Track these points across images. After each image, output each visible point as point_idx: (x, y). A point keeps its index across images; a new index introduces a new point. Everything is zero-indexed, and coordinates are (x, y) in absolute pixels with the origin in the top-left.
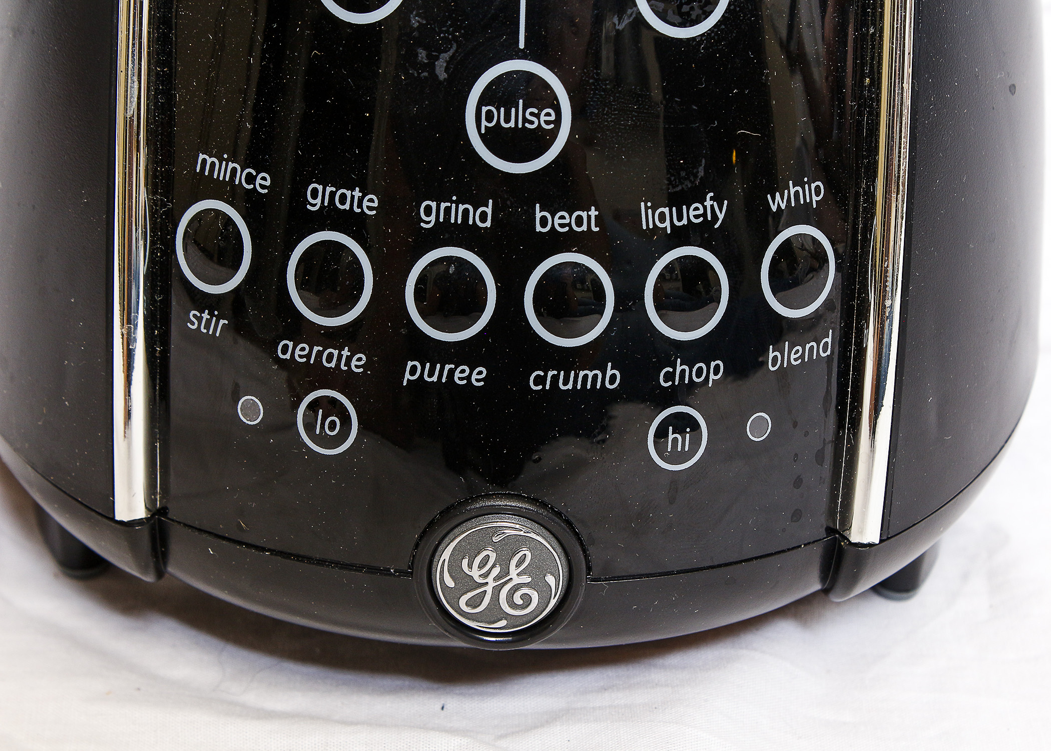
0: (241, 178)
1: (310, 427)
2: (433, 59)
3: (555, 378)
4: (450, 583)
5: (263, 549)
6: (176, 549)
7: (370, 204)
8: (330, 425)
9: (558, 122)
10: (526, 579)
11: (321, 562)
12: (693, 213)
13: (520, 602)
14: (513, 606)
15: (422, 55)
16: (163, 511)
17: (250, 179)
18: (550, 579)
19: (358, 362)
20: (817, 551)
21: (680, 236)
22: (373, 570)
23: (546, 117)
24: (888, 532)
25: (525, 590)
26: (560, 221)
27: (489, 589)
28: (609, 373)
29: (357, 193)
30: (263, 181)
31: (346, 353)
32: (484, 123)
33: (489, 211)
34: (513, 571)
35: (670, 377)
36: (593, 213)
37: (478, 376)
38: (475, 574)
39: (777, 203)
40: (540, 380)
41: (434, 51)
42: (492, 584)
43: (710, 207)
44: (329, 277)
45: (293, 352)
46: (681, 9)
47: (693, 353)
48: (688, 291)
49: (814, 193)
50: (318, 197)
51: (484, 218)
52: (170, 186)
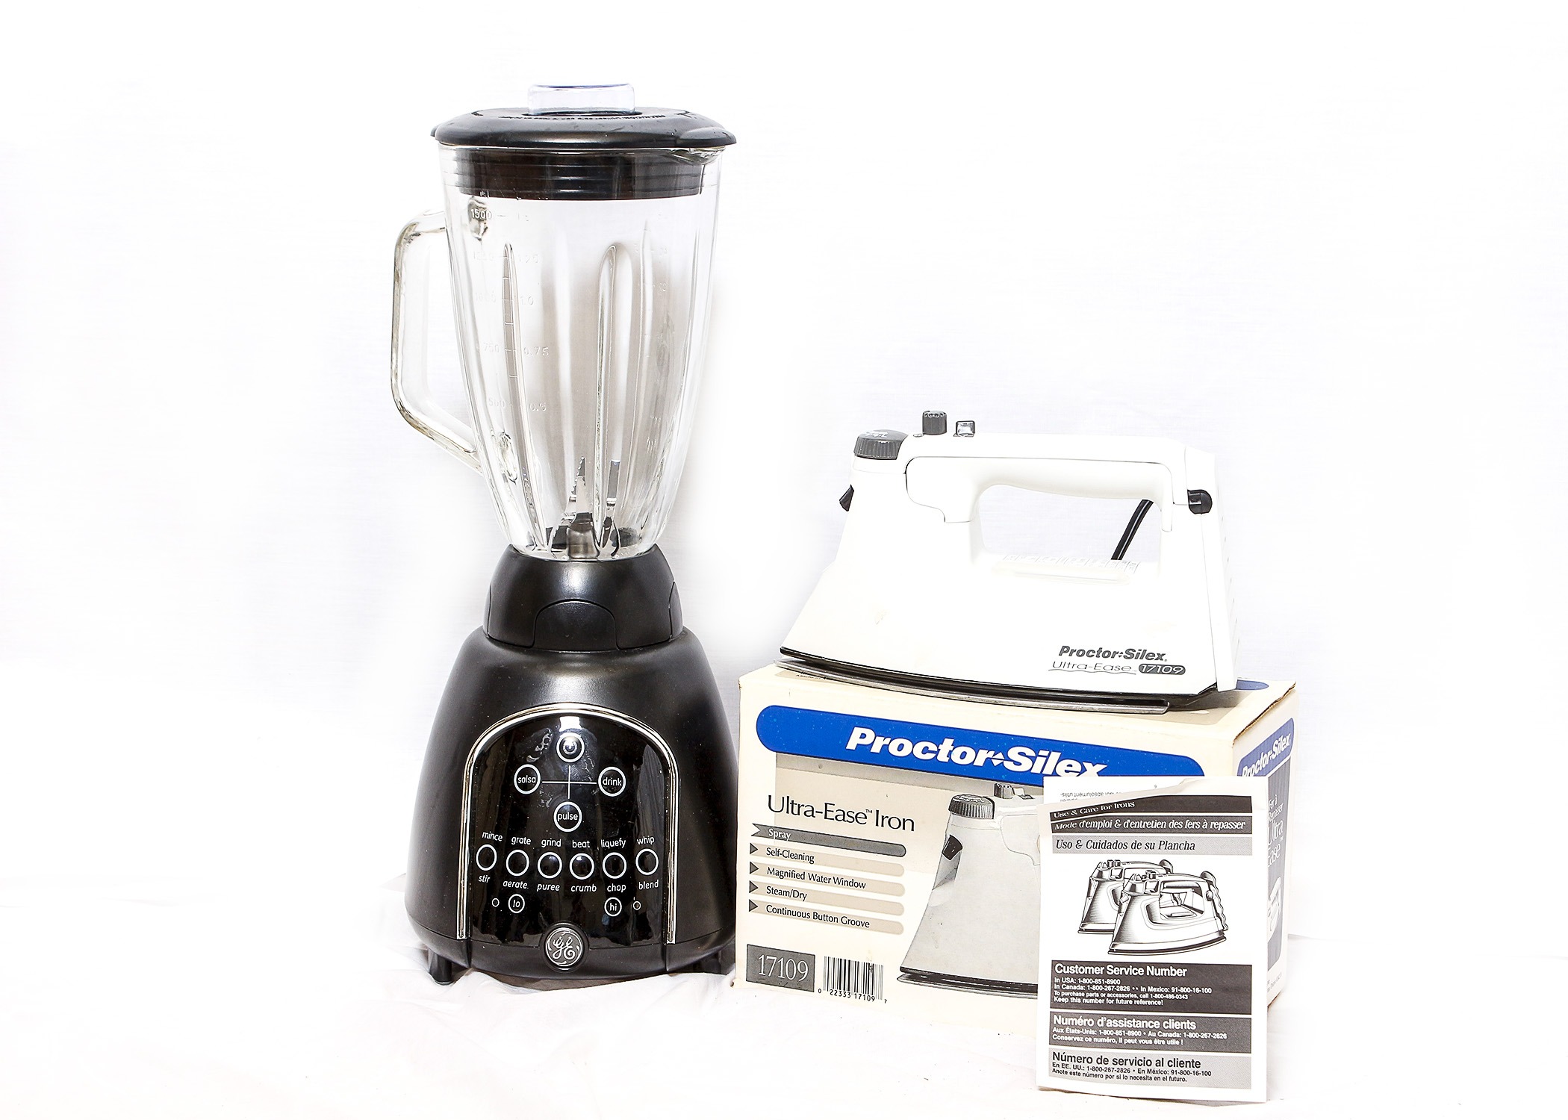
0: (494, 837)
1: (512, 905)
2: (545, 802)
3: (578, 888)
4: (550, 949)
5: (498, 944)
6: (474, 953)
8: (517, 904)
9: (578, 818)
10: (571, 947)
11: (514, 946)
12: (616, 843)
13: (569, 955)
15: (543, 802)
16: (470, 937)
17: (497, 838)
18: (578, 947)
19: (525, 885)
20: (659, 946)
21: (612, 849)
22: (529, 948)
23: (575, 817)
24: (679, 940)
25: (570, 951)
26: (580, 845)
27: (561, 950)
28: (593, 887)
29: (525, 839)
30: (501, 837)
31: (522, 883)
32: (559, 818)
33: (560, 842)
34: (567, 944)
35: (610, 889)
36: (588, 842)
37: (557, 888)
38: (557, 945)
39: (640, 842)
40: (574, 889)
41: (546, 800)
42: (561, 948)
43: (621, 842)
44: (517, 863)
45: (507, 884)
46: (612, 789)
47: (617, 882)
48: (615, 866)
49: (651, 840)
50: (514, 840)
51: (559, 844)
52: (475, 842)
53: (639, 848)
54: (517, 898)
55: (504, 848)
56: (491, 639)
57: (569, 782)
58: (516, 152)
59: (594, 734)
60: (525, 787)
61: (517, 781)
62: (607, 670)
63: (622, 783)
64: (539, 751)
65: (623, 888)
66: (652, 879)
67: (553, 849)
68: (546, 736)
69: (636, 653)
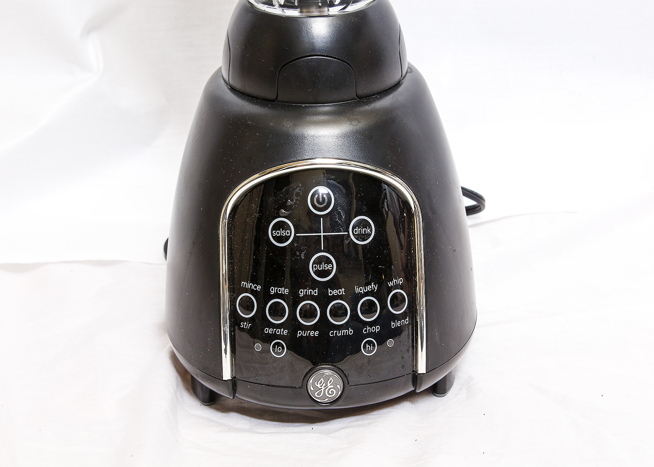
0: (253, 287)
1: (274, 350)
2: (300, 254)
3: (336, 333)
4: (312, 389)
5: (263, 385)
6: (239, 388)
7: (286, 291)
8: (279, 349)
9: (333, 267)
10: (332, 386)
11: (278, 386)
12: (369, 288)
13: (331, 393)
14: (329, 394)
15: (298, 253)
16: (235, 377)
17: (256, 287)
18: (338, 386)
19: (285, 332)
20: (410, 377)
21: (366, 294)
22: (292, 387)
23: (330, 266)
24: (430, 369)
25: (332, 390)
26: (335, 292)
27: (322, 390)
28: (350, 331)
29: (283, 289)
30: (259, 288)
31: (282, 330)
32: (314, 269)
33: (317, 291)
34: (329, 384)
35: (366, 331)
36: (343, 290)
37: (317, 333)
38: (319, 386)
39: (390, 284)
40: (332, 334)
41: (301, 252)
42: (323, 388)
43: (373, 287)
44: (277, 311)
45: (269, 331)
46: (362, 237)
47: (371, 324)
48: (369, 308)
49: (400, 281)
50: (273, 290)
51: (315, 293)
52: (235, 291)
53: (390, 290)
54: (278, 344)
55: (263, 297)
56: (233, 89)
57: (322, 234)
59: (343, 186)
60: (280, 239)
61: (272, 234)
62: (351, 124)
63: (371, 231)
64: (291, 206)
65: (377, 329)
66: (404, 316)
67: (312, 298)
68: (297, 190)
69: (374, 101)
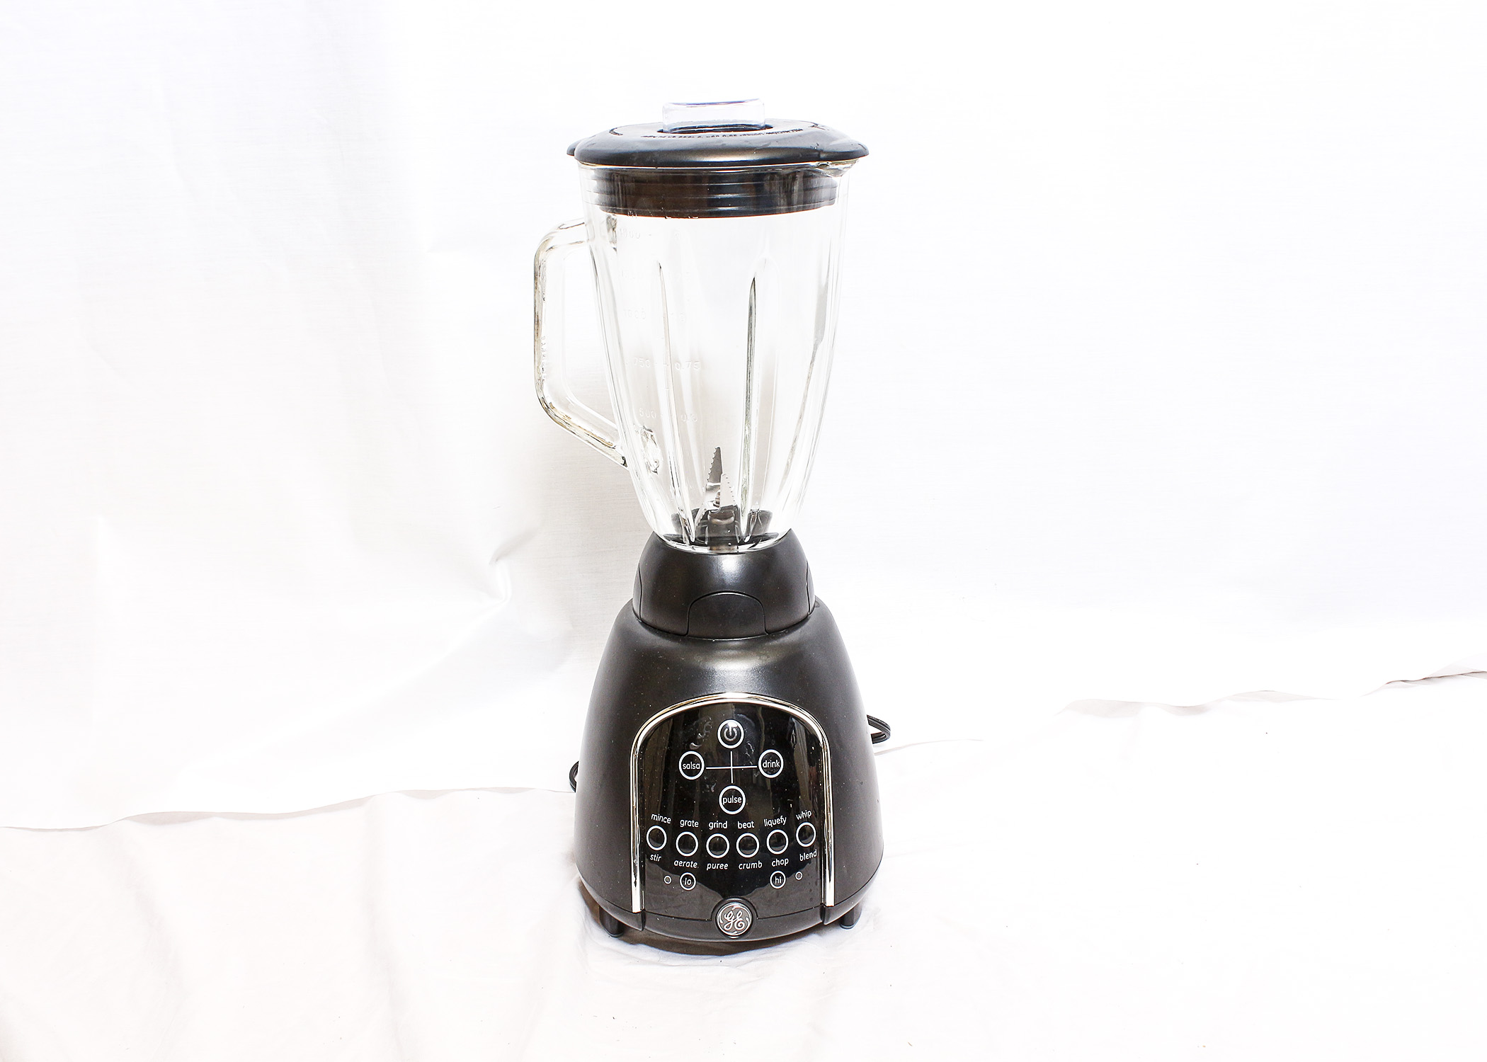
0: (663, 819)
1: (683, 884)
2: (710, 787)
3: (745, 866)
4: (721, 922)
5: (672, 917)
6: (647, 921)
7: (696, 824)
8: (688, 882)
9: (742, 800)
10: (741, 919)
11: (688, 919)
12: (778, 821)
14: (739, 927)
15: (708, 786)
16: (644, 910)
18: (747, 919)
19: (695, 865)
20: (818, 909)
21: (775, 827)
22: (701, 920)
23: (739, 799)
24: (838, 902)
25: (741, 923)
26: (744, 825)
27: (732, 923)
28: (759, 863)
29: (693, 822)
30: (669, 820)
31: (692, 863)
32: (724, 802)
33: (726, 824)
34: (738, 917)
35: (774, 863)
36: (752, 823)
37: (726, 867)
38: (728, 918)
39: (799, 817)
40: (741, 866)
41: (711, 785)
42: (732, 921)
43: (782, 820)
44: (687, 844)
45: (677, 863)
46: (771, 770)
47: (780, 857)
48: (778, 841)
49: (809, 814)
50: (683, 823)
51: (725, 826)
52: (645, 823)
53: (798, 823)
54: (688, 877)
55: (674, 829)
56: (644, 623)
57: (732, 767)
58: (663, 172)
59: (753, 720)
60: (690, 773)
61: (682, 767)
62: (760, 659)
63: (780, 764)
64: (701, 739)
65: (786, 862)
66: (811, 849)
67: (720, 830)
68: (707, 724)
69: (782, 636)
